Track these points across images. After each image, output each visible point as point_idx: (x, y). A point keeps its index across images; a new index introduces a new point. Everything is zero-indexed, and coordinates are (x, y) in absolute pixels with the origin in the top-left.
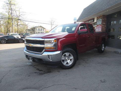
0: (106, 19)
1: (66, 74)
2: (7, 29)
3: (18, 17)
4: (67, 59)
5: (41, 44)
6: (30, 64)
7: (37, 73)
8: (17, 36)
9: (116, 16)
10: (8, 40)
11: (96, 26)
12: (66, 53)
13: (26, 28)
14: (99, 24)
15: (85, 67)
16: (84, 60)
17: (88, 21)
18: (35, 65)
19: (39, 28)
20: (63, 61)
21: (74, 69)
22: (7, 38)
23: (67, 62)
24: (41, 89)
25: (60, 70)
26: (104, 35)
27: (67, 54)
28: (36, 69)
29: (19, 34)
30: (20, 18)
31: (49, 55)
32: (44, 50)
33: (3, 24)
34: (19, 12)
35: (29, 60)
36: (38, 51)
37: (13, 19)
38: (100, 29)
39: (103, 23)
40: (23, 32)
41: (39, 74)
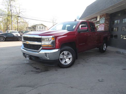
0: (109, 18)
1: (64, 73)
2: (6, 26)
3: (18, 14)
4: (66, 57)
5: (38, 42)
6: (28, 62)
7: (33, 71)
8: (16, 34)
9: (120, 15)
10: (7, 37)
11: (99, 25)
12: (64, 52)
13: (26, 26)
14: (101, 23)
15: (84, 66)
16: (84, 60)
17: (91, 19)
18: (32, 64)
19: (40, 26)
20: (62, 59)
21: (72, 68)
22: (6, 36)
23: (66, 61)
24: (36, 87)
25: (58, 69)
26: (106, 35)
27: (66, 52)
28: (33, 67)
29: (19, 32)
30: (20, 15)
31: (46, 53)
32: (41, 48)
33: (3, 21)
34: (19, 8)
35: (26, 58)
36: (36, 49)
37: (13, 16)
38: (103, 28)
39: (106, 22)
40: (24, 29)
41: (35, 72)
